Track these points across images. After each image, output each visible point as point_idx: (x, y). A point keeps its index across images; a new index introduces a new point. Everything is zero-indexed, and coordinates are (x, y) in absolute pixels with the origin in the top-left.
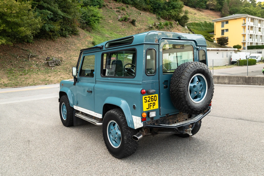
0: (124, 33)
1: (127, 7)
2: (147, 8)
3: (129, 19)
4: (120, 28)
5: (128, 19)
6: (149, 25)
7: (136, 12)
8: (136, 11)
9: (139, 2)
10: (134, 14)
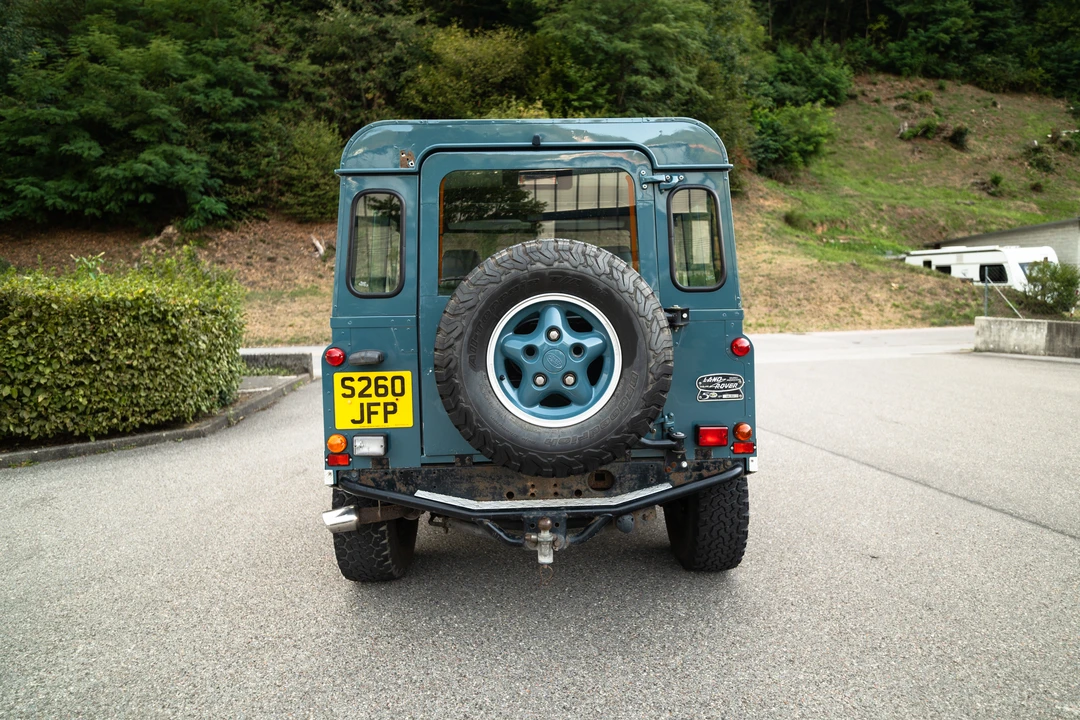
0: (915, 177)
1: (941, 88)
2: (1025, 81)
3: (941, 129)
4: (901, 162)
5: (939, 128)
6: (1028, 143)
7: (978, 101)
8: (977, 97)
9: (994, 62)
10: (964, 110)
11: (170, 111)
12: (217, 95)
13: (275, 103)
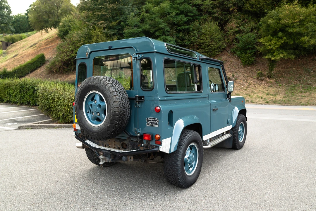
11: (165, 25)
12: (179, 17)
13: (198, 17)
